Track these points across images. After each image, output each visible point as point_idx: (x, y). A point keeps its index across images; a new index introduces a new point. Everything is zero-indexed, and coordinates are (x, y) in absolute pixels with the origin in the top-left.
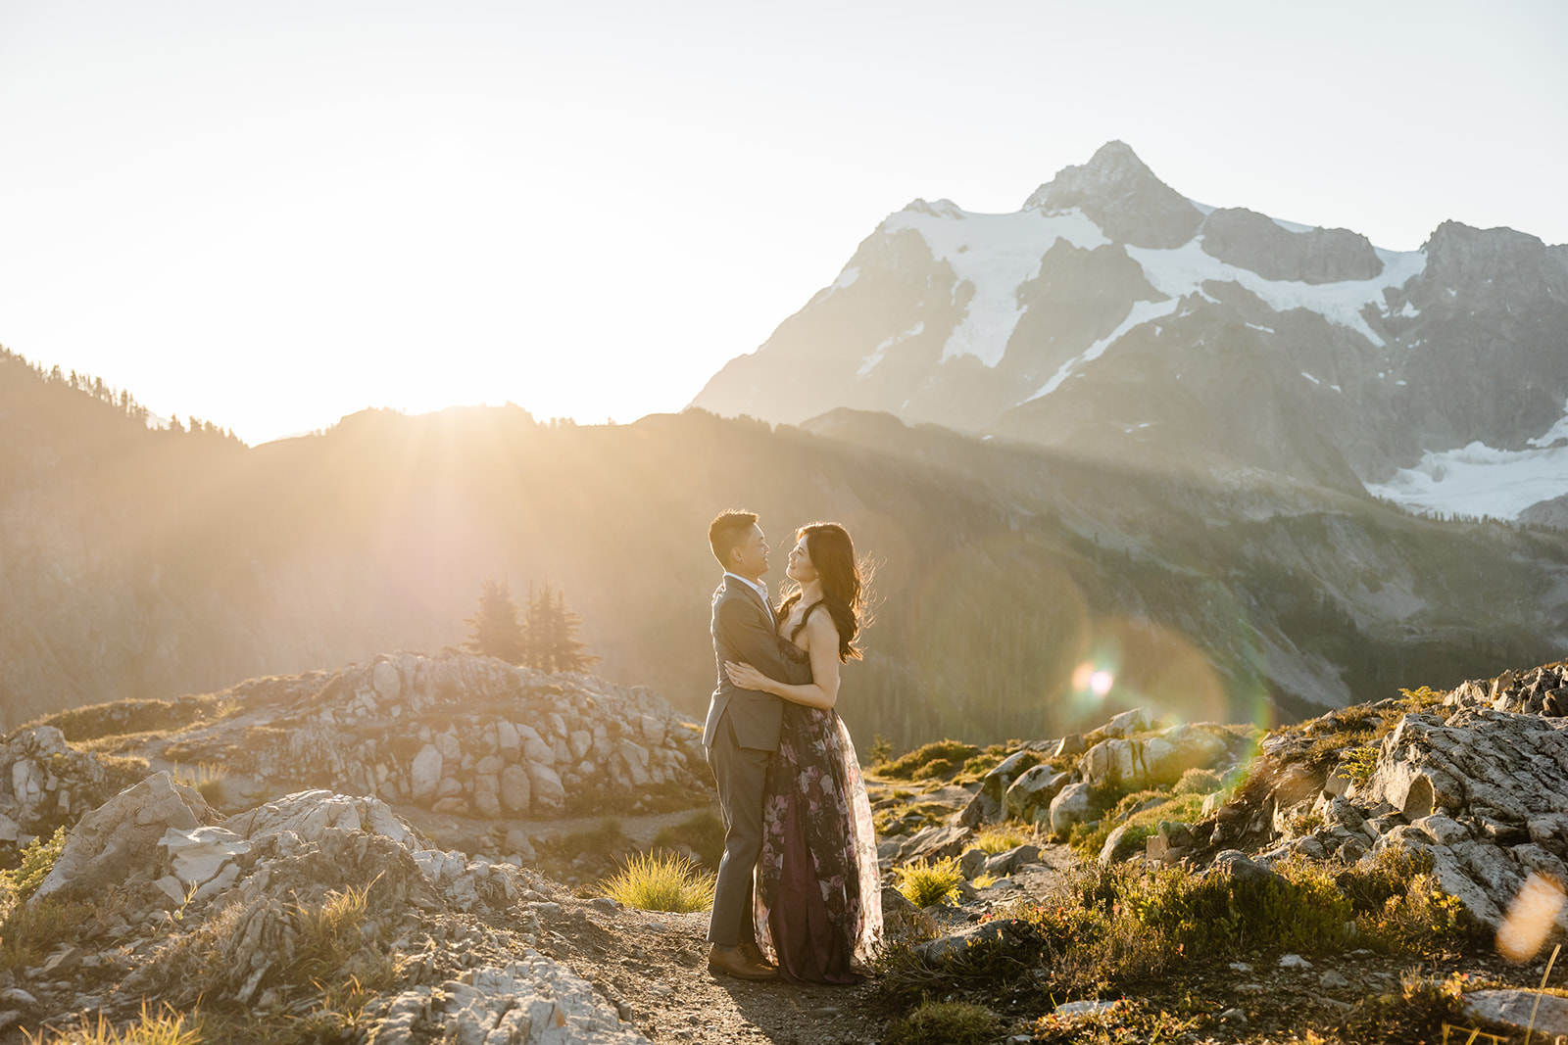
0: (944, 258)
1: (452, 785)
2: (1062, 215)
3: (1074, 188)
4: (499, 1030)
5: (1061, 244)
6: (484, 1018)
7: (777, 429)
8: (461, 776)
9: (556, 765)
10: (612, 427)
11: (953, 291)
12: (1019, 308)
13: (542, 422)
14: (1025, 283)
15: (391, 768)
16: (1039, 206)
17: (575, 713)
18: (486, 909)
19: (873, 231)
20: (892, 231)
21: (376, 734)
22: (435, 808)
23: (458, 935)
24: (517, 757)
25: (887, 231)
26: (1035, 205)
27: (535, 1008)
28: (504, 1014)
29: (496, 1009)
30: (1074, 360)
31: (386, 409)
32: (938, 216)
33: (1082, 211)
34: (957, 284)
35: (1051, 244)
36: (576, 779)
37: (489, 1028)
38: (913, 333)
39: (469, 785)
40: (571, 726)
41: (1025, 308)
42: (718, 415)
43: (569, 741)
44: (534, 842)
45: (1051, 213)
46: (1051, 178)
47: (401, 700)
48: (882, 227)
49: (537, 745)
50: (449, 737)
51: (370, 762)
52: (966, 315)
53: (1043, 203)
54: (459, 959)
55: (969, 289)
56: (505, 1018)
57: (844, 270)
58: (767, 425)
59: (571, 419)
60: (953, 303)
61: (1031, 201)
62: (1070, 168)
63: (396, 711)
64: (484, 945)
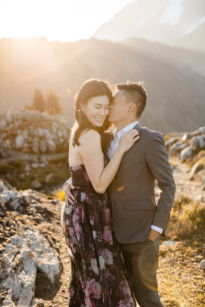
1: (26, 145)
4: (13, 263)
6: (10, 258)
8: (29, 143)
9: (54, 140)
15: (10, 141)
17: (58, 126)
18: (21, 208)
21: (6, 132)
22: (23, 151)
23: (10, 224)
24: (43, 138)
27: (25, 253)
28: (16, 256)
29: (14, 254)
31: (8, 38)
36: (58, 144)
37: (11, 262)
39: (31, 145)
40: (58, 129)
43: (57, 134)
44: (48, 160)
47: (13, 122)
49: (48, 134)
50: (25, 133)
51: (5, 139)
54: (8, 234)
55: (168, 3)
56: (16, 258)
63: (11, 126)
64: (16, 228)
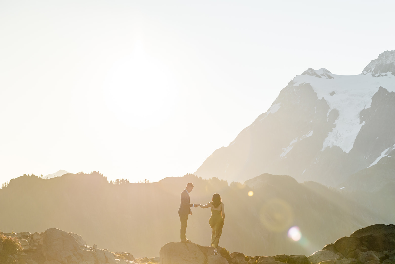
0: (323, 98)
2: (382, 76)
3: (388, 62)
5: (382, 90)
7: (230, 185)
10: (147, 184)
11: (328, 114)
12: (360, 123)
13: (112, 181)
14: (363, 110)
16: (371, 71)
19: (287, 85)
20: (297, 85)
25: (294, 85)
26: (369, 71)
30: (389, 148)
31: (33, 175)
32: (320, 77)
33: (392, 74)
34: (330, 111)
35: (377, 90)
38: (308, 136)
41: (364, 123)
42: (200, 178)
45: (377, 75)
46: (377, 57)
48: (292, 82)
52: (334, 126)
53: (373, 70)
55: (336, 114)
57: (273, 104)
58: (226, 183)
59: (126, 180)
60: (328, 120)
61: (367, 69)
62: (386, 52)
